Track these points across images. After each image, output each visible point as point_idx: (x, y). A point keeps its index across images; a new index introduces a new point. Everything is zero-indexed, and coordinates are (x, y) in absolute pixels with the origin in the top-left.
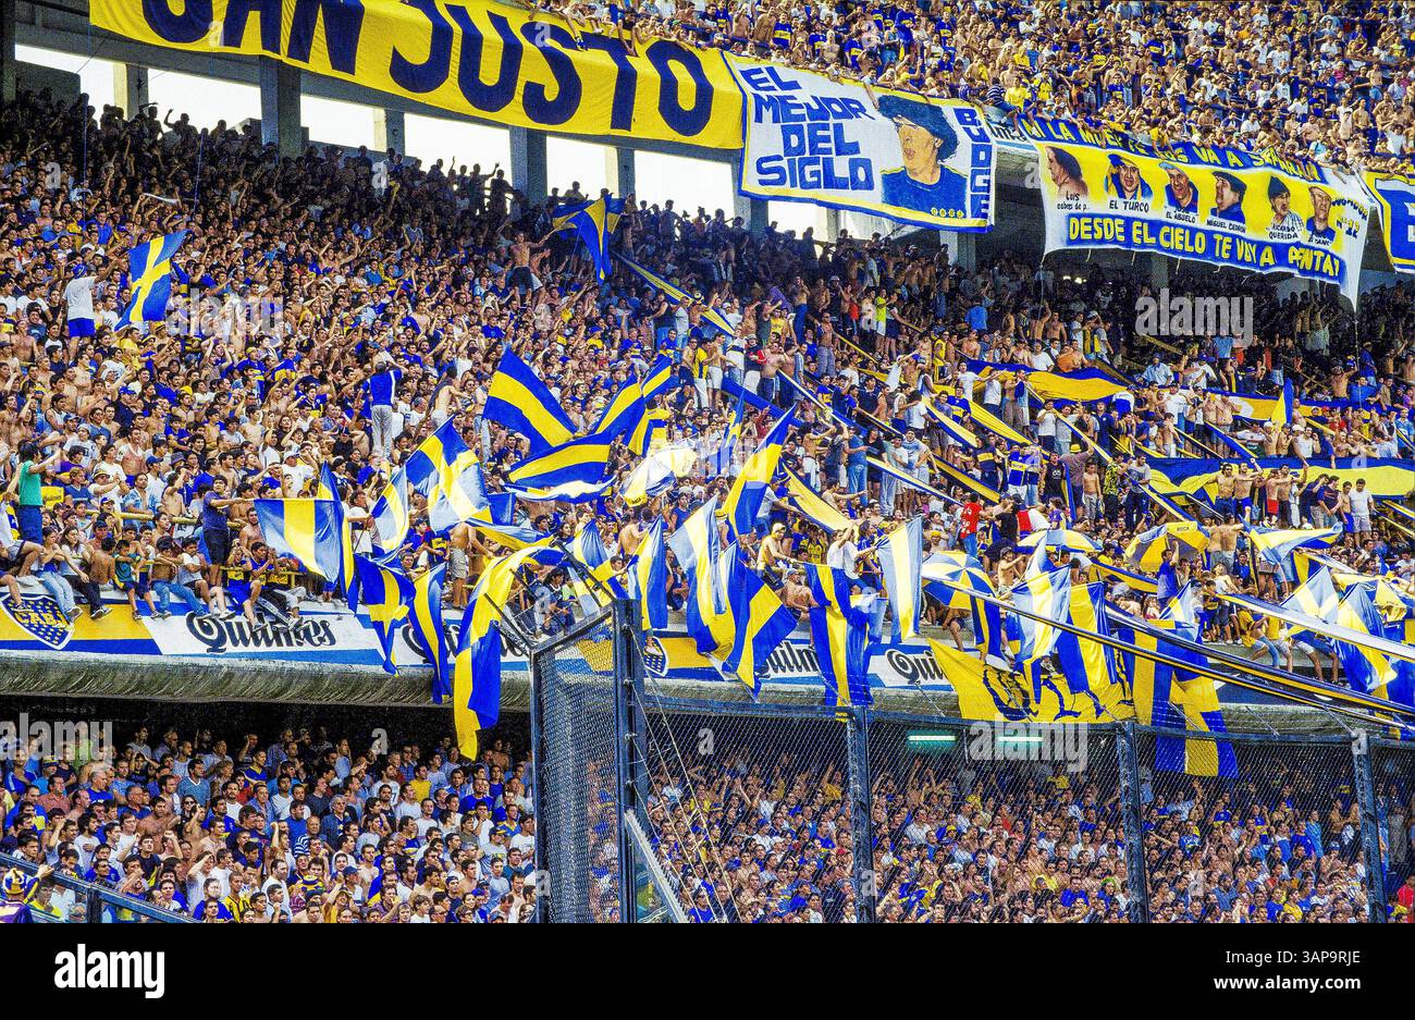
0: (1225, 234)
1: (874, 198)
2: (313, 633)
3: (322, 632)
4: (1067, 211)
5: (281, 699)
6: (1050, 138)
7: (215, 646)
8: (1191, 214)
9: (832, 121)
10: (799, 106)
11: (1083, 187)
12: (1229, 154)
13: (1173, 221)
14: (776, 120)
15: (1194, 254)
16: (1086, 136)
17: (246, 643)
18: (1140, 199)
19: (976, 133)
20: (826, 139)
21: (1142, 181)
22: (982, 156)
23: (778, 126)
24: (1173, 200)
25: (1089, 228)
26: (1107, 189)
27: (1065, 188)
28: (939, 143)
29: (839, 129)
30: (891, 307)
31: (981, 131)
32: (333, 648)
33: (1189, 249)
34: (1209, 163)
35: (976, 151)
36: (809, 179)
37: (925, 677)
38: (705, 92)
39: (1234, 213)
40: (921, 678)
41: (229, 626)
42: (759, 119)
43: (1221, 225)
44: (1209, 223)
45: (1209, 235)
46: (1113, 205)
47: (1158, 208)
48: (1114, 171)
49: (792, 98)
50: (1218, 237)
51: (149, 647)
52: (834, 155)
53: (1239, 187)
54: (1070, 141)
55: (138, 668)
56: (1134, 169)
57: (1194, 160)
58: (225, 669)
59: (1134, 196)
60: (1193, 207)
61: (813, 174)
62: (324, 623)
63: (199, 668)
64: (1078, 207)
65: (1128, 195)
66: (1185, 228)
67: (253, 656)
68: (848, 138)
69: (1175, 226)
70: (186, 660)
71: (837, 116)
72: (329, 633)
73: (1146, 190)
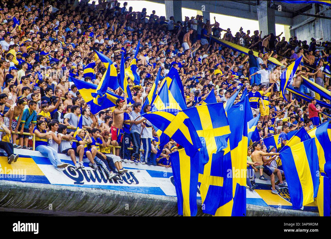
2: (127, 178)
3: (131, 178)
5: (111, 214)
7: (79, 181)
17: (94, 181)
32: (138, 185)
41: (84, 171)
51: (44, 180)
55: (38, 191)
58: (84, 194)
62: (131, 173)
63: (71, 192)
67: (99, 188)
70: (64, 188)
72: (134, 178)
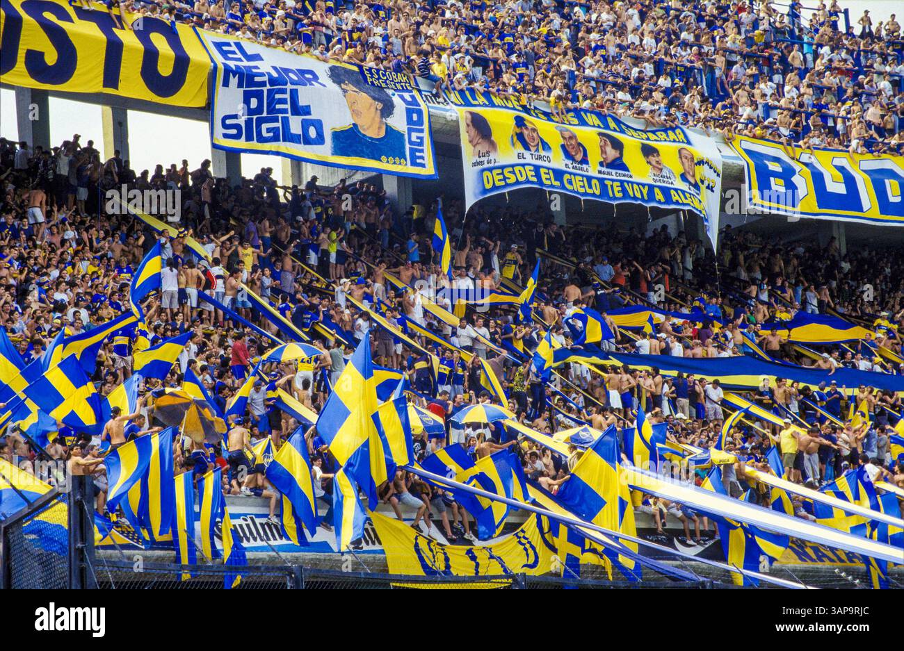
0: (613, 180)
1: (325, 151)
4: (480, 167)
6: (468, 104)
8: (585, 166)
9: (289, 87)
10: (262, 75)
11: (493, 145)
12: (609, 119)
13: (571, 170)
14: (240, 85)
15: (594, 195)
16: (497, 101)
18: (542, 153)
19: (409, 99)
20: (283, 101)
21: (541, 139)
22: (415, 117)
23: (241, 90)
24: (568, 155)
25: (501, 177)
26: (513, 144)
27: (479, 148)
28: (380, 106)
29: (294, 94)
30: (341, 241)
31: (413, 97)
33: (589, 191)
34: (594, 126)
35: (409, 113)
36: (265, 134)
37: (367, 544)
38: (182, 62)
39: (618, 164)
40: (363, 544)
42: (226, 84)
43: (609, 173)
44: (600, 172)
45: (601, 181)
46: (520, 156)
47: (558, 161)
48: (518, 131)
49: (257, 67)
50: (608, 183)
52: (289, 115)
53: (618, 145)
54: (485, 105)
56: (534, 130)
57: (583, 123)
59: (537, 150)
60: (585, 161)
61: (269, 130)
64: (489, 162)
65: (533, 149)
66: (583, 176)
68: (302, 102)
69: (575, 175)
71: (293, 83)
73: (546, 146)
